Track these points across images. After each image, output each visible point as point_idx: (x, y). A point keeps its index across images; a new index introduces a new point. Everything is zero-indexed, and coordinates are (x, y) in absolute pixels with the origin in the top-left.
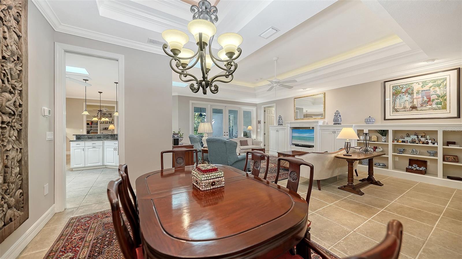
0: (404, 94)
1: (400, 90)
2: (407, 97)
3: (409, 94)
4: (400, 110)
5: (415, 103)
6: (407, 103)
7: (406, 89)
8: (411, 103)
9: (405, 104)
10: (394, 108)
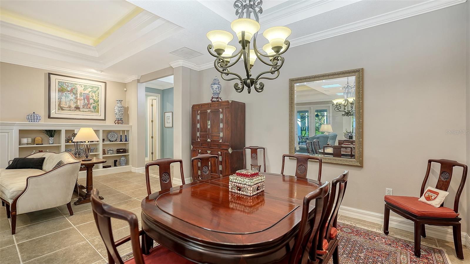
0: (69, 93)
1: (66, 88)
2: (72, 96)
3: (74, 94)
4: (65, 109)
5: (79, 104)
6: (72, 102)
7: (71, 88)
8: (75, 103)
9: (70, 103)
10: (59, 105)
